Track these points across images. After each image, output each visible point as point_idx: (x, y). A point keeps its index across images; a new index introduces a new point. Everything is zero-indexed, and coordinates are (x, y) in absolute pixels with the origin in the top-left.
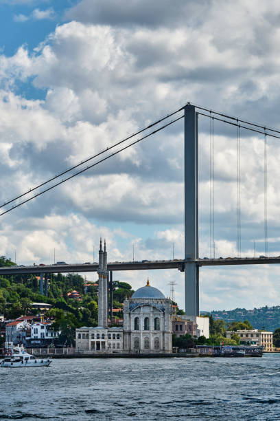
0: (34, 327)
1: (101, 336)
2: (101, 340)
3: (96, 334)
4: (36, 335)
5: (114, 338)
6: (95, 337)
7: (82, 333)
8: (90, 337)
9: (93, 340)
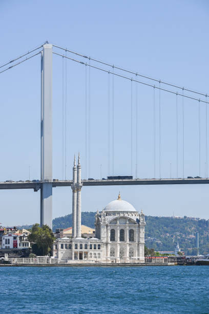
0: (5, 238)
1: (84, 246)
2: (84, 250)
3: (79, 245)
4: (7, 245)
5: (95, 248)
6: (79, 247)
7: (64, 244)
8: (74, 247)
9: (76, 250)
